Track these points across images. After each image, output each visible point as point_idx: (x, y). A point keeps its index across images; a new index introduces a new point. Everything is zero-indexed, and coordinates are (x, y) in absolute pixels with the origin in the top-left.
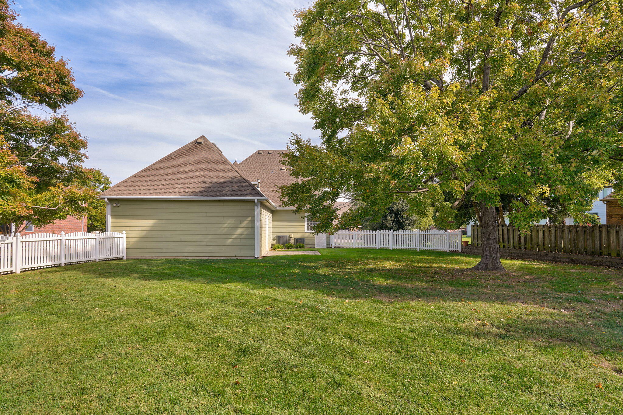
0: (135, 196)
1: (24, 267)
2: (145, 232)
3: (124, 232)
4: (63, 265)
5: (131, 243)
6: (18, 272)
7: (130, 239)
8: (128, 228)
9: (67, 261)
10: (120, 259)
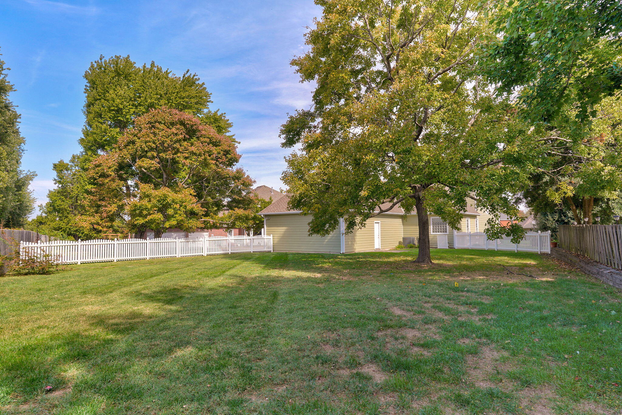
0: (276, 213)
1: (209, 253)
2: (281, 235)
3: (272, 235)
4: (230, 253)
5: (275, 242)
6: (205, 255)
7: (275, 240)
8: (274, 233)
9: (232, 252)
10: (270, 252)
